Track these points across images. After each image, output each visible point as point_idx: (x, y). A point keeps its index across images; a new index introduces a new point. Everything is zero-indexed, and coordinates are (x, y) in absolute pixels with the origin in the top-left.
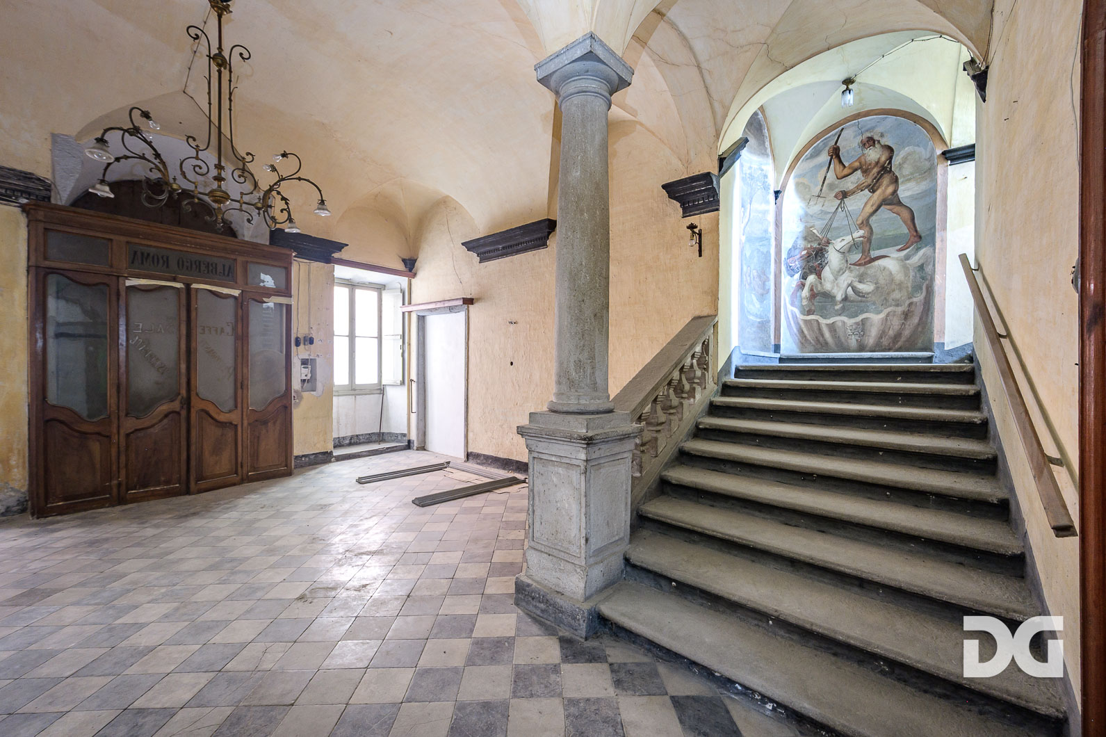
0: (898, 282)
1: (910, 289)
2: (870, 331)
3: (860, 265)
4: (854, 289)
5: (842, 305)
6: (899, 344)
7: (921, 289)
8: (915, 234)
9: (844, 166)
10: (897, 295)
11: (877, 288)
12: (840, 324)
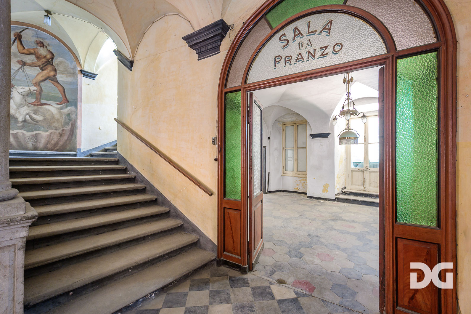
0: (56, 119)
1: (63, 123)
2: (41, 140)
3: (34, 105)
4: (30, 116)
5: (22, 124)
6: (58, 148)
7: (69, 124)
8: (65, 99)
9: (24, 48)
10: (56, 124)
11: (45, 119)
12: (21, 134)
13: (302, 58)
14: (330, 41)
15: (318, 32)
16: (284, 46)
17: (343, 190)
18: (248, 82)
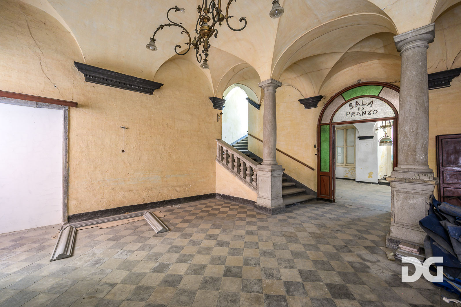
13: (360, 114)
14: (372, 109)
15: (367, 104)
16: (351, 108)
17: (384, 177)
18: (333, 122)
